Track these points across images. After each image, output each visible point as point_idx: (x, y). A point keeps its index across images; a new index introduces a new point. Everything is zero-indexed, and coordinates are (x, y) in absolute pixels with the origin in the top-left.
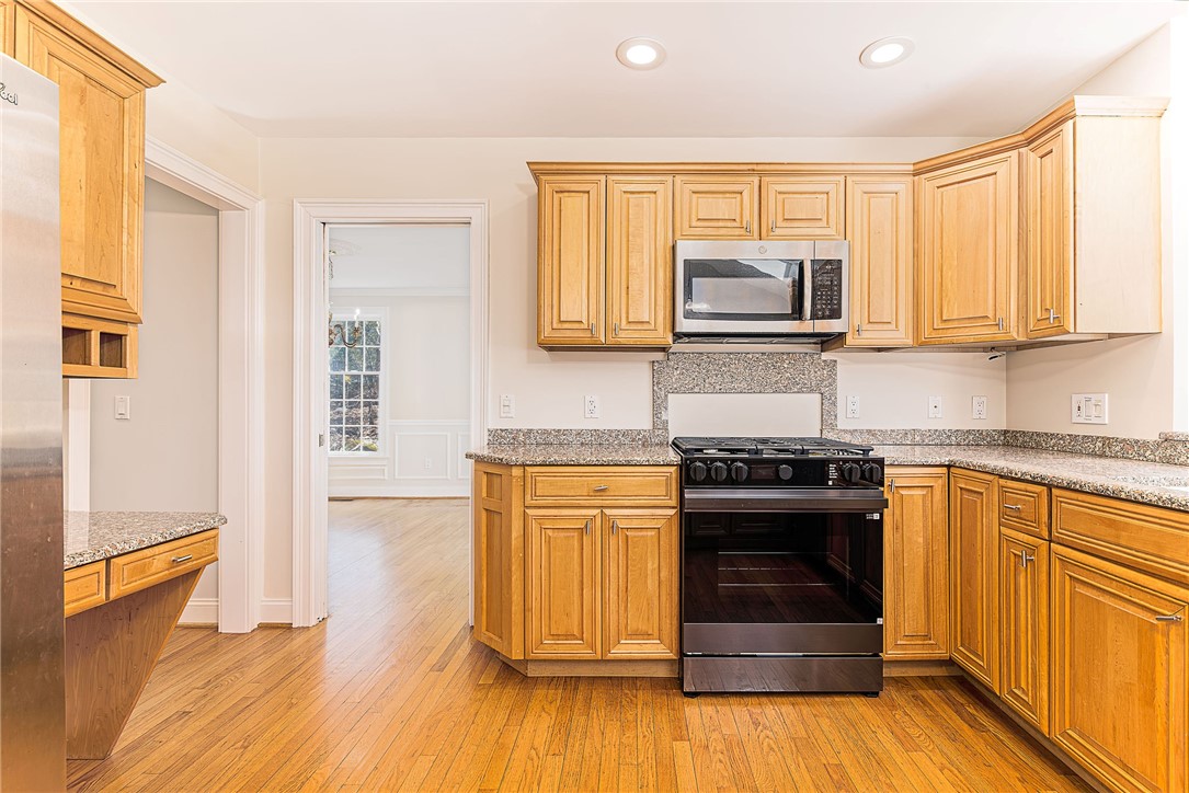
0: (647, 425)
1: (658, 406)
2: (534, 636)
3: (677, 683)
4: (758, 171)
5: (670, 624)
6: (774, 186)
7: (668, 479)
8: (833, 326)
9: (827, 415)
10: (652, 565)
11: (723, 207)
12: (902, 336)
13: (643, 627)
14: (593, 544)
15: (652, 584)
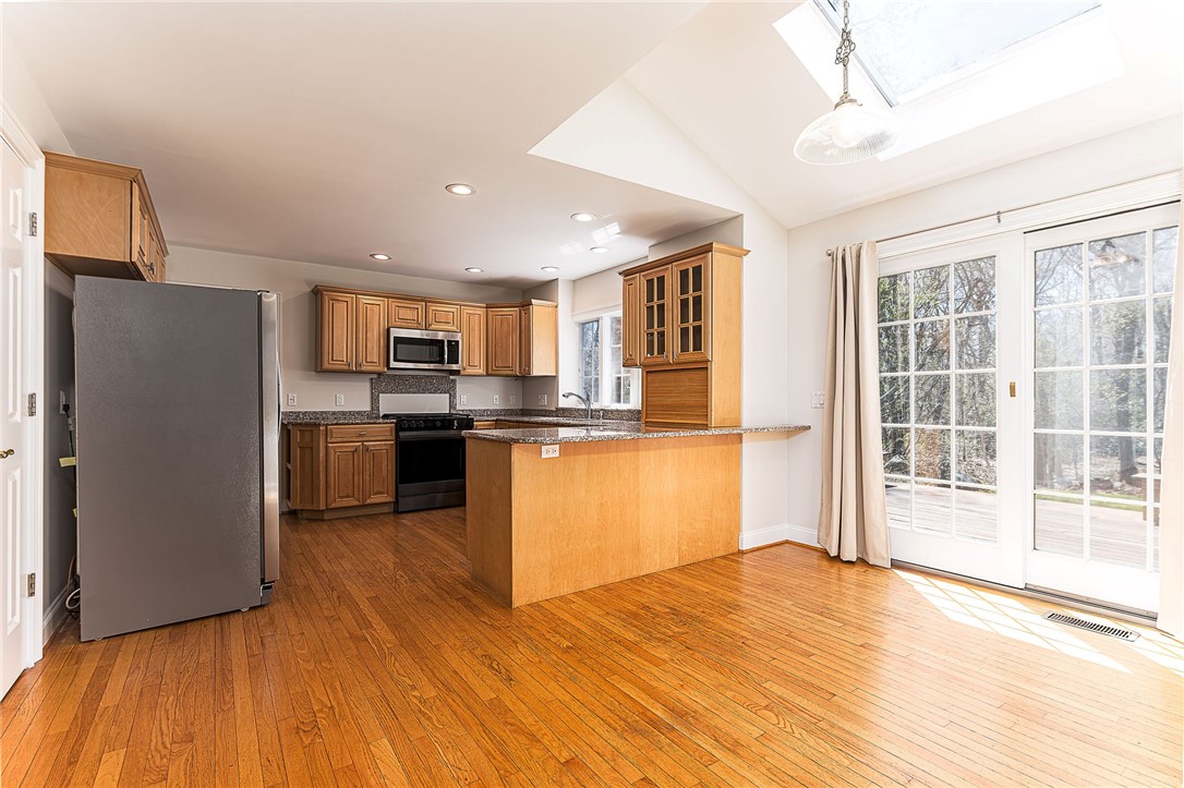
0: (369, 409)
1: (374, 401)
2: (331, 498)
3: (397, 510)
4: (426, 300)
5: (392, 488)
6: (432, 307)
7: (391, 431)
8: (455, 367)
9: (452, 405)
10: (385, 464)
11: (409, 314)
12: (481, 371)
13: (381, 490)
14: (359, 457)
15: (385, 472)
